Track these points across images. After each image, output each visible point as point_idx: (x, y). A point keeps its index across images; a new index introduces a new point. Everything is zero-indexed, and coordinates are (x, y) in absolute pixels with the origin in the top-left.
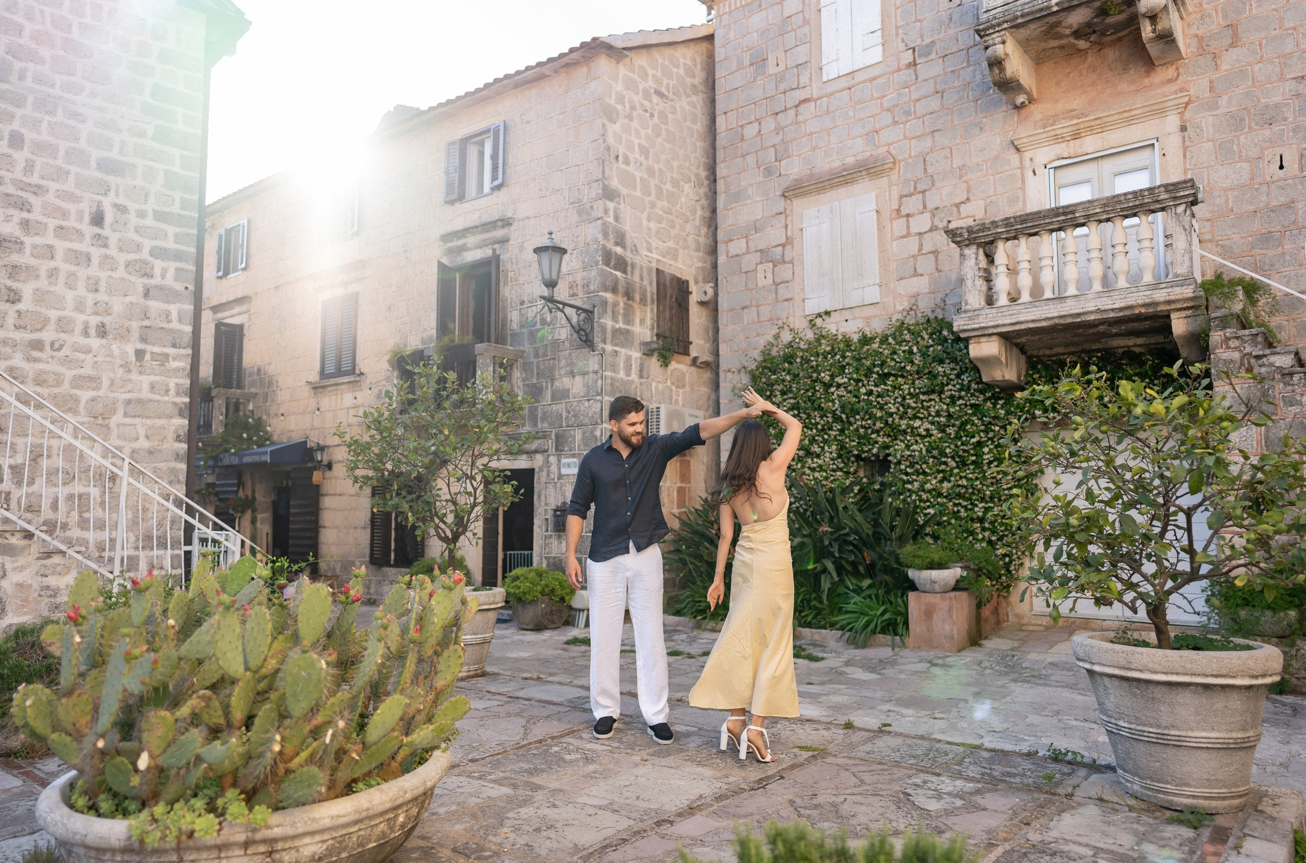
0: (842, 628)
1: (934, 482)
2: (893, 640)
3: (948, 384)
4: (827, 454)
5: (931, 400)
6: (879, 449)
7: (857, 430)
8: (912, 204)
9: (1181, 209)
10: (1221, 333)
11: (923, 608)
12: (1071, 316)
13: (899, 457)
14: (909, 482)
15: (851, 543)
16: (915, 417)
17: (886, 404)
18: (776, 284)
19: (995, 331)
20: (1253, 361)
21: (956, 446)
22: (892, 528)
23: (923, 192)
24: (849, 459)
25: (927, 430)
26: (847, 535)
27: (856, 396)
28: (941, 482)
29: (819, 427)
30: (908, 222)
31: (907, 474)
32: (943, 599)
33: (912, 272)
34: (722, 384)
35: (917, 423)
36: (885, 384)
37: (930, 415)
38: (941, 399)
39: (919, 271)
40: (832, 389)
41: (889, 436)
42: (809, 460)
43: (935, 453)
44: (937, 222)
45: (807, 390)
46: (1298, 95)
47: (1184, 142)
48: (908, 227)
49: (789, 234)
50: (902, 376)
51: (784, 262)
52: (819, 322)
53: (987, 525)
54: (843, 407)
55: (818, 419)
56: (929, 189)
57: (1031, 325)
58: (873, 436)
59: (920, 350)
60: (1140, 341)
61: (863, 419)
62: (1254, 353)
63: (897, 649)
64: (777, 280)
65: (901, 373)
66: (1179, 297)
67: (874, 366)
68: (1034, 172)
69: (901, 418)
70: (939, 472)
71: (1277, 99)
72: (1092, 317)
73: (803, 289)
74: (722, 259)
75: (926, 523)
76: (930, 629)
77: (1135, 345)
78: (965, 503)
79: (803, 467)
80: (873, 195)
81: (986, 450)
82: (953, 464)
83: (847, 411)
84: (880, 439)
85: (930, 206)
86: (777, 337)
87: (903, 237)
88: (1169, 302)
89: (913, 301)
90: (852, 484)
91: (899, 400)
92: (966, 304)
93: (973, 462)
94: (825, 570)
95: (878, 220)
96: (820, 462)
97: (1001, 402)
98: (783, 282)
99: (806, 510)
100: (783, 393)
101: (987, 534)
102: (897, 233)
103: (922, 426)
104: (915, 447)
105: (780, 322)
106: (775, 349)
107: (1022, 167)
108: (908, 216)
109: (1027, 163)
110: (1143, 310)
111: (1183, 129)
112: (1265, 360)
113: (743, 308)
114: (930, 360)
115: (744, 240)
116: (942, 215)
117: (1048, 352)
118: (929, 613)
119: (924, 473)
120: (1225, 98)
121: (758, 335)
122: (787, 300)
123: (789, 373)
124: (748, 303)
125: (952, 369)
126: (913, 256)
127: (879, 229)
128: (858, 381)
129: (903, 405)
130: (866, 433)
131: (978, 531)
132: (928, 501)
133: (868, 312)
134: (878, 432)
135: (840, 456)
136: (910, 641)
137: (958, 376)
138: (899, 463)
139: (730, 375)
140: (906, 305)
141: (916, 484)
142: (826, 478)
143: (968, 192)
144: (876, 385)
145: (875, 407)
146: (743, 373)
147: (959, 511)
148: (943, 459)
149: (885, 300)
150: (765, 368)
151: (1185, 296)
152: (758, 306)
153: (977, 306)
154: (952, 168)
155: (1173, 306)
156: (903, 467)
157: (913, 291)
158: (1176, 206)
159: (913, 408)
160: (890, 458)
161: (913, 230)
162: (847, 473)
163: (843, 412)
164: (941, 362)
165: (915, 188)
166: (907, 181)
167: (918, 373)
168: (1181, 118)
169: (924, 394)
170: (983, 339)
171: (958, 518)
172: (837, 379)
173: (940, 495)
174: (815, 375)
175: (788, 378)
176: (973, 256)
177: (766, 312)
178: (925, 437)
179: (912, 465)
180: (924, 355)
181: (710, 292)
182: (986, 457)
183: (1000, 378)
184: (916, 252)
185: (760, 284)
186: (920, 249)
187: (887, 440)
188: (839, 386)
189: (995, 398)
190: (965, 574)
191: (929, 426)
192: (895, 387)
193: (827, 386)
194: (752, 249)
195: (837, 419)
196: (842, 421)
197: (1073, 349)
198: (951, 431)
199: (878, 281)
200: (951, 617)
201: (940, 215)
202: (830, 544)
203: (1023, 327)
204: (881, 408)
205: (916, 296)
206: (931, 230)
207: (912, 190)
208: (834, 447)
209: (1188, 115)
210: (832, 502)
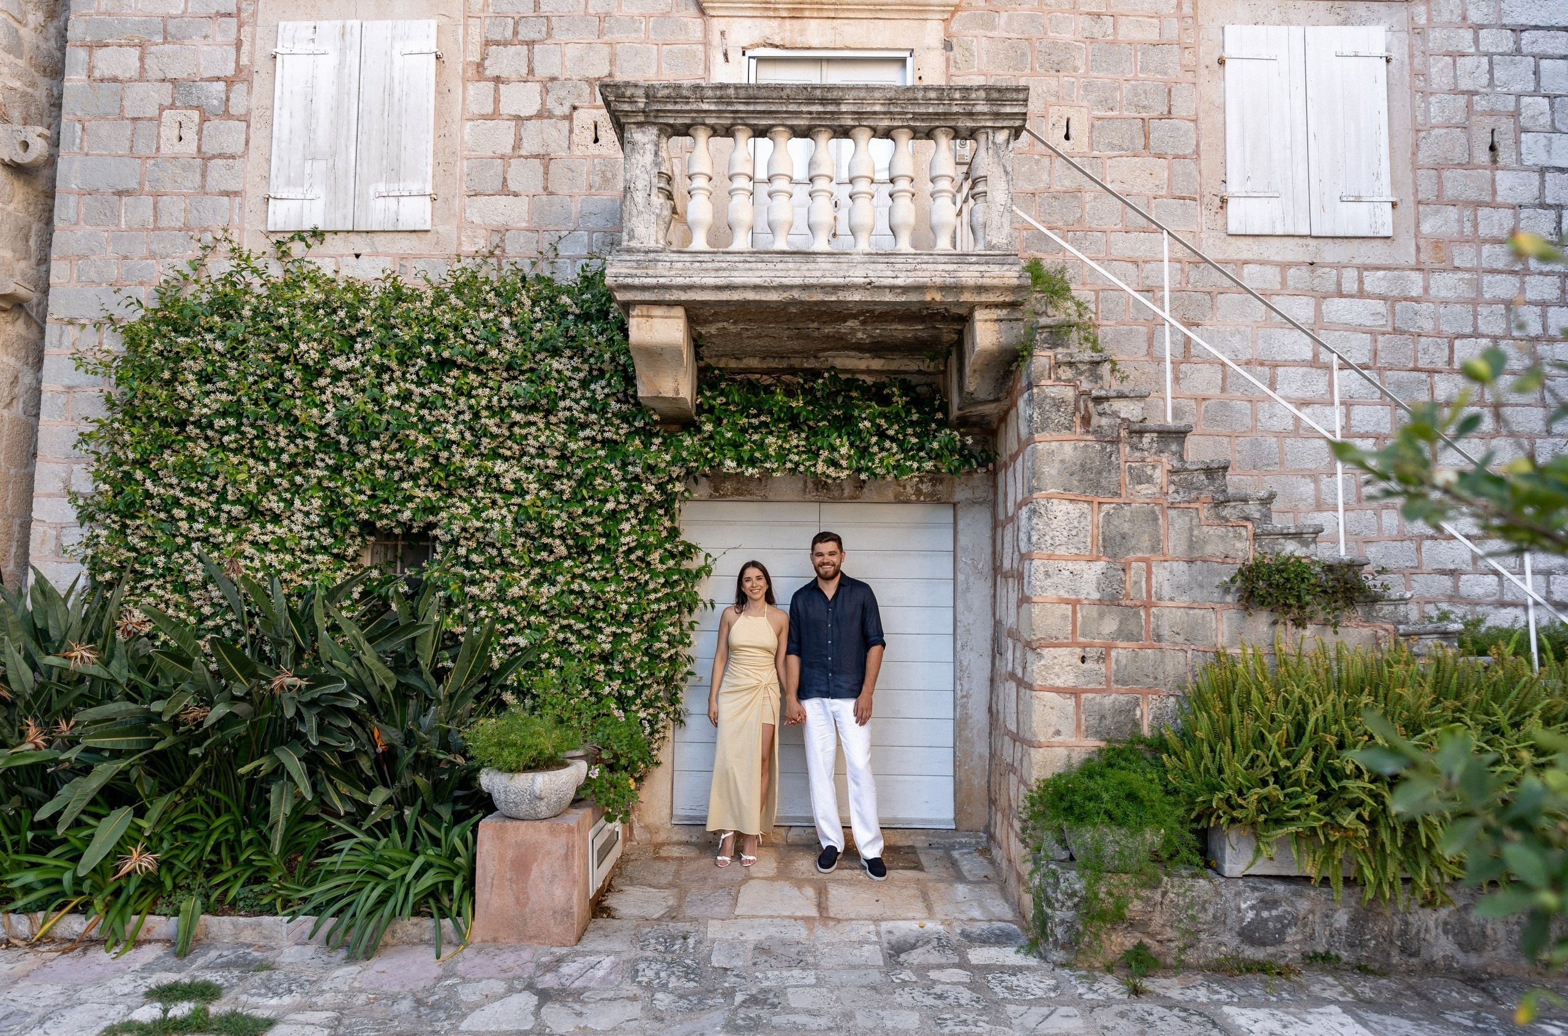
0: (317, 911)
1: (524, 582)
2: (439, 928)
3: (563, 398)
4: (299, 517)
5: (530, 424)
6: (415, 511)
7: (370, 471)
8: (505, 61)
9: (1001, 136)
10: (1050, 353)
11: (510, 854)
12: (823, 287)
13: (456, 529)
14: (473, 582)
15: (349, 713)
16: (495, 455)
17: (438, 422)
18: (207, 159)
19: (684, 296)
20: (1091, 405)
21: (571, 516)
22: (440, 675)
23: (530, 43)
24: (345, 528)
25: (516, 481)
26: (342, 694)
27: (375, 401)
28: (537, 583)
29: (285, 458)
30: (496, 90)
31: (468, 564)
32: (553, 832)
33: (497, 185)
34: (49, 350)
35: (499, 467)
36: (440, 382)
37: (523, 453)
38: (548, 424)
39: (513, 186)
40: (322, 382)
41: (438, 487)
42: (256, 528)
43: (532, 527)
44: (551, 103)
45: (264, 378)
46: (1092, 39)
47: (948, 66)
48: (497, 101)
49: (244, 60)
50: (478, 371)
51: (227, 115)
52: (297, 249)
53: (617, 668)
54: (343, 423)
55: (283, 442)
56: (542, 41)
57: (751, 296)
58: (405, 485)
59: (514, 325)
60: (877, 364)
61: (384, 450)
62: (1094, 393)
63: (447, 952)
64: (209, 148)
65: (478, 364)
66: (996, 282)
67: (421, 341)
68: (726, 55)
69: (466, 454)
70: (535, 563)
71: (1067, 37)
72: (857, 297)
73: (266, 178)
74: (74, 79)
75: (505, 667)
76: (521, 900)
77: (869, 372)
78: (580, 626)
79: (239, 540)
80: (434, 23)
81: (626, 527)
82: (562, 551)
83: (354, 429)
84: (418, 492)
85: (541, 72)
86: (198, 265)
87: (485, 117)
88: (980, 289)
89: (496, 239)
90: (352, 581)
91: (467, 417)
92: (631, 237)
93: (601, 548)
94: (279, 772)
95: (438, 74)
96: (280, 531)
97: (657, 441)
98: (221, 156)
99: (238, 634)
100: (204, 378)
101: (616, 684)
102: (474, 109)
103: (508, 473)
104: (492, 513)
105: (208, 238)
106: (192, 288)
107: (706, 43)
108: (497, 80)
109: (716, 38)
110: (938, 297)
111: (948, 46)
112: (1106, 405)
113: (119, 194)
114: (534, 346)
115: (135, 53)
116: (563, 93)
117: (733, 364)
118: (522, 865)
119: (504, 564)
120: (1004, 15)
121: (153, 255)
122: (227, 194)
123: (222, 336)
124: (133, 184)
125: (576, 369)
126: (502, 157)
127: (439, 93)
128: (382, 369)
129: (471, 428)
130: (388, 479)
131: (601, 678)
132: (510, 619)
133: (405, 245)
134: (414, 477)
135: (328, 522)
136: (478, 930)
137: (584, 384)
138: (455, 542)
139: (72, 332)
140: (482, 244)
141: (490, 588)
142: (292, 567)
143: (612, 63)
144: (420, 383)
145: (413, 426)
146: (107, 331)
147: (565, 641)
148: (545, 540)
149: (441, 229)
150: (166, 320)
151: (1007, 281)
152: (157, 195)
153: (652, 245)
154: (586, 13)
155: (984, 298)
156: (462, 551)
157: (497, 220)
158: (995, 129)
159: (494, 437)
160: (438, 532)
161: (506, 109)
162: (339, 557)
163: (343, 429)
164: (555, 352)
165: (516, 33)
166: (499, 15)
167: (509, 367)
168: (946, 30)
169: (520, 409)
170: (658, 311)
171: (566, 656)
172: (334, 362)
173: (535, 609)
174: (284, 346)
175: (219, 346)
176: (650, 147)
177: (174, 211)
178: (511, 494)
179: (480, 548)
180: (522, 335)
181: (39, 148)
182: (623, 540)
183: (671, 394)
184: (508, 150)
185: (164, 150)
186: (517, 147)
187: (434, 496)
188: (337, 376)
189: (647, 434)
190: (595, 773)
191: (522, 474)
192: (459, 392)
193: (312, 373)
194: (154, 72)
195: (327, 444)
196: (338, 450)
197: (773, 364)
198: (565, 486)
199: (429, 190)
200: (569, 869)
201: (557, 91)
202: (298, 713)
203: (736, 296)
204: (427, 431)
205: (501, 231)
206: (539, 116)
207: (509, 34)
208: (317, 503)
209: (955, 26)
210: (302, 619)
